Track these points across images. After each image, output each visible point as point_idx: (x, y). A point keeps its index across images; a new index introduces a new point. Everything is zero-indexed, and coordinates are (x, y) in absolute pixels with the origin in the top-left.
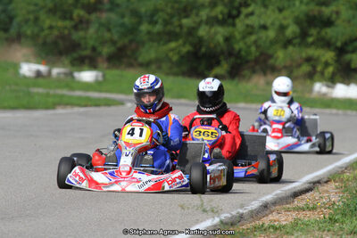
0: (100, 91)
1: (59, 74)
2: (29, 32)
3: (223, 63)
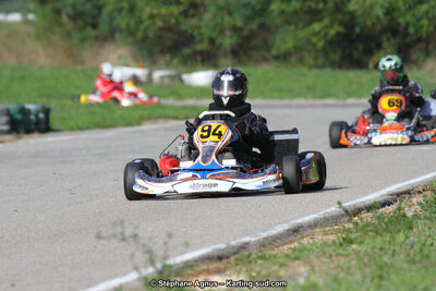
1: (162, 77)
2: (123, 25)
3: (385, 44)
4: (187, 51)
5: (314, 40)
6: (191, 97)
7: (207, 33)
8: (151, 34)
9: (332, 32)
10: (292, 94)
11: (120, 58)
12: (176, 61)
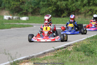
0: (28, 23)
2: (7, 6)
3: (65, 12)
4: (21, 12)
6: (22, 23)
7: (26, 8)
8: (13, 8)
9: (54, 9)
11: (6, 13)
12: (19, 15)
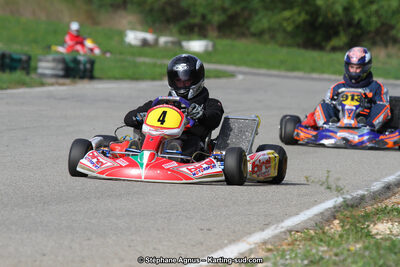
4: (183, 23)
5: (285, 24)
7: (201, 10)
8: (156, 7)
9: (300, 19)
10: (269, 66)
11: (130, 23)
